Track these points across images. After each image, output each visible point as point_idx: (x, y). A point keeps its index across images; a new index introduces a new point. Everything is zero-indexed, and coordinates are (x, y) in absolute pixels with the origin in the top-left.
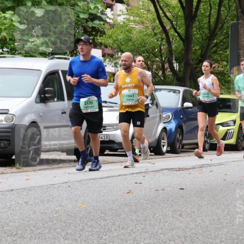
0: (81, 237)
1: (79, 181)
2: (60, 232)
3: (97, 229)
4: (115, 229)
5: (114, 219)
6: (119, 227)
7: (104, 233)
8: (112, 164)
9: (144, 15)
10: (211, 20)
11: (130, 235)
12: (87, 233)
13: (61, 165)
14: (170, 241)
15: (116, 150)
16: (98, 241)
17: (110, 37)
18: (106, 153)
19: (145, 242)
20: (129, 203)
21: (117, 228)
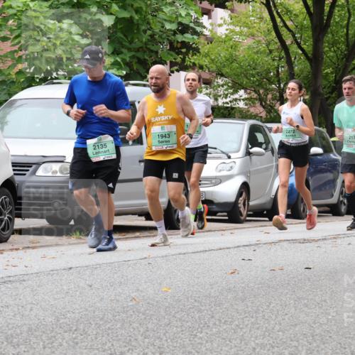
0: (167, 334)
1: (163, 257)
2: (138, 327)
3: (189, 324)
4: (215, 324)
5: (212, 309)
6: (220, 321)
7: (199, 330)
8: (209, 233)
9: (255, 25)
10: (350, 32)
11: (235, 333)
12: (175, 329)
13: (138, 234)
14: (292, 340)
15: (215, 214)
16: (190, 340)
17: (207, 55)
19: (257, 342)
20: (234, 287)
21: (217, 323)
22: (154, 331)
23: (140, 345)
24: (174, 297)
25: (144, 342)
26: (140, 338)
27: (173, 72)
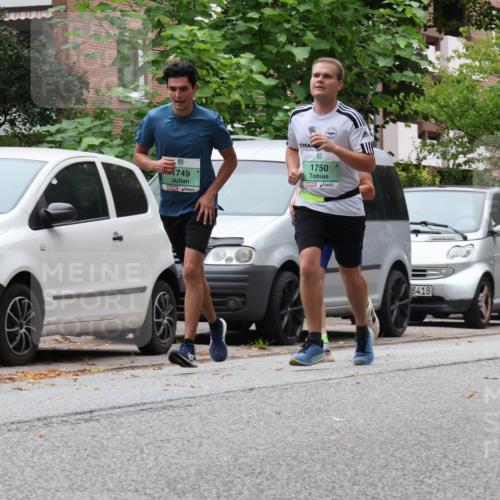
0: (384, 480)
1: (376, 374)
2: (343, 470)
3: (414, 466)
4: (449, 466)
5: (445, 446)
6: (456, 462)
7: (428, 474)
8: (439, 341)
11: (477, 478)
12: (394, 472)
13: (341, 343)
15: (446, 315)
16: (415, 488)
17: (434, 100)
18: (426, 320)
20: (475, 416)
21: (452, 464)
22: (366, 475)
23: (347, 494)
24: (393, 428)
25: (352, 490)
26: (347, 484)
27: (387, 122)
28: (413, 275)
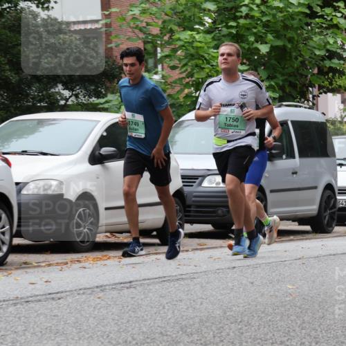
0: (322, 326)
1: (315, 257)
2: (295, 320)
12: (328, 321)
13: (292, 237)
16: (342, 332)
22: (310, 323)
23: (298, 336)
24: (327, 293)
25: (301, 333)
26: (297, 329)
27: (321, 93)
28: (339, 193)
